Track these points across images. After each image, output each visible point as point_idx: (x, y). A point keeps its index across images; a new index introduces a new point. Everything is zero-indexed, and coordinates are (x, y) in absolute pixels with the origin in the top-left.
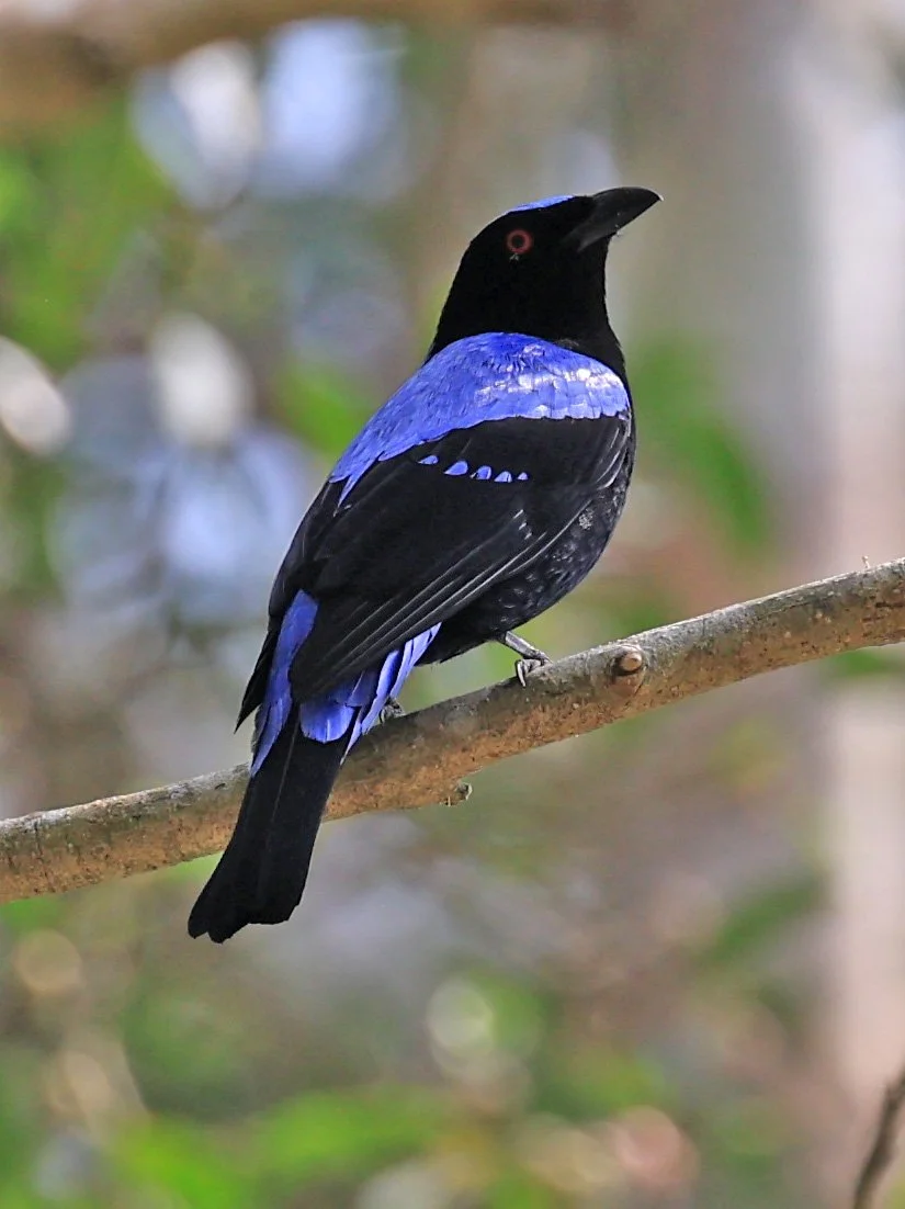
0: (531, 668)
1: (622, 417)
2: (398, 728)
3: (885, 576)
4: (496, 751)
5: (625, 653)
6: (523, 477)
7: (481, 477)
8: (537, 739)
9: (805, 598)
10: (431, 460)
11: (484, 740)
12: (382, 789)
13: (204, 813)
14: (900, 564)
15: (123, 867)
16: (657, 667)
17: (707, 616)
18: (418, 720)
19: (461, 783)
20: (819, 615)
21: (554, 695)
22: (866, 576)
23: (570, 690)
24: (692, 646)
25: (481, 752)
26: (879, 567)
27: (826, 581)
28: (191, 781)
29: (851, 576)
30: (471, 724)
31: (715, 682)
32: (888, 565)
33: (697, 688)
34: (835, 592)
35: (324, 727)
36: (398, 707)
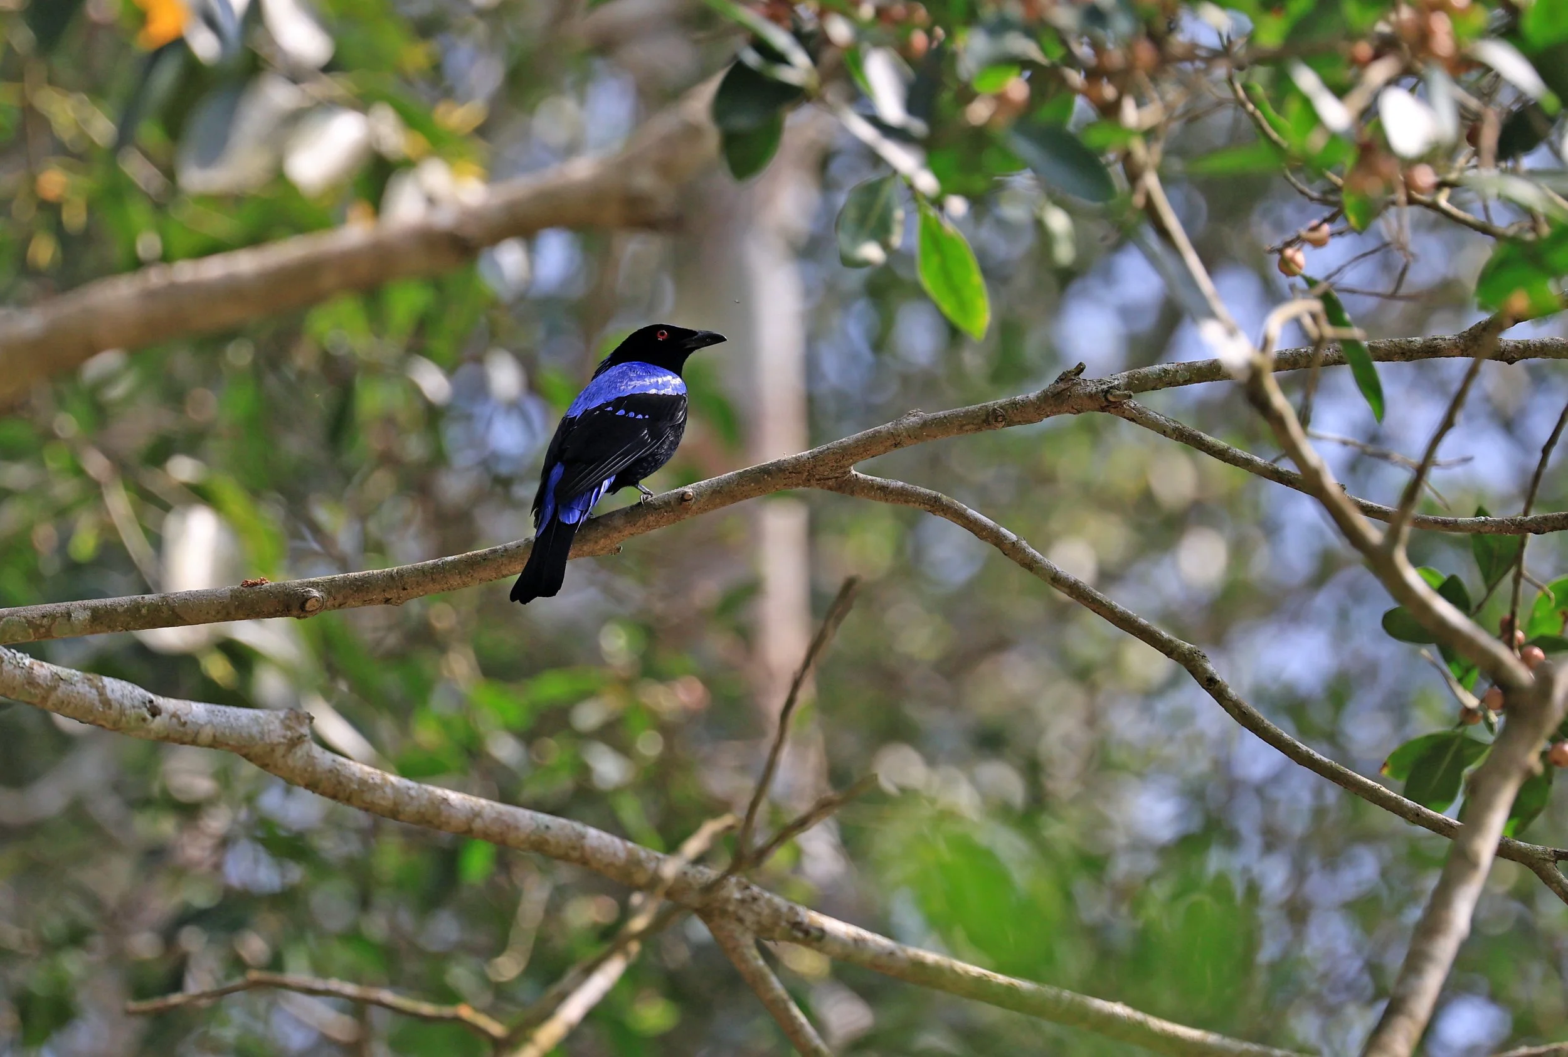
0: (647, 498)
1: (684, 395)
2: (593, 523)
3: (793, 461)
4: (632, 532)
5: (686, 492)
7: (630, 416)
8: (649, 527)
9: (762, 469)
10: (610, 408)
11: (627, 528)
12: (585, 548)
13: (512, 557)
14: (799, 456)
15: (478, 580)
16: (699, 498)
17: (720, 477)
18: (602, 519)
19: (618, 546)
20: (766, 477)
21: (656, 509)
22: (785, 460)
23: (663, 508)
24: (713, 489)
25: (626, 533)
26: (790, 457)
27: (768, 463)
28: (506, 545)
29: (779, 461)
30: (622, 521)
31: (723, 504)
32: (794, 456)
33: (715, 507)
34: (772, 467)
35: (569, 517)
36: (594, 515)
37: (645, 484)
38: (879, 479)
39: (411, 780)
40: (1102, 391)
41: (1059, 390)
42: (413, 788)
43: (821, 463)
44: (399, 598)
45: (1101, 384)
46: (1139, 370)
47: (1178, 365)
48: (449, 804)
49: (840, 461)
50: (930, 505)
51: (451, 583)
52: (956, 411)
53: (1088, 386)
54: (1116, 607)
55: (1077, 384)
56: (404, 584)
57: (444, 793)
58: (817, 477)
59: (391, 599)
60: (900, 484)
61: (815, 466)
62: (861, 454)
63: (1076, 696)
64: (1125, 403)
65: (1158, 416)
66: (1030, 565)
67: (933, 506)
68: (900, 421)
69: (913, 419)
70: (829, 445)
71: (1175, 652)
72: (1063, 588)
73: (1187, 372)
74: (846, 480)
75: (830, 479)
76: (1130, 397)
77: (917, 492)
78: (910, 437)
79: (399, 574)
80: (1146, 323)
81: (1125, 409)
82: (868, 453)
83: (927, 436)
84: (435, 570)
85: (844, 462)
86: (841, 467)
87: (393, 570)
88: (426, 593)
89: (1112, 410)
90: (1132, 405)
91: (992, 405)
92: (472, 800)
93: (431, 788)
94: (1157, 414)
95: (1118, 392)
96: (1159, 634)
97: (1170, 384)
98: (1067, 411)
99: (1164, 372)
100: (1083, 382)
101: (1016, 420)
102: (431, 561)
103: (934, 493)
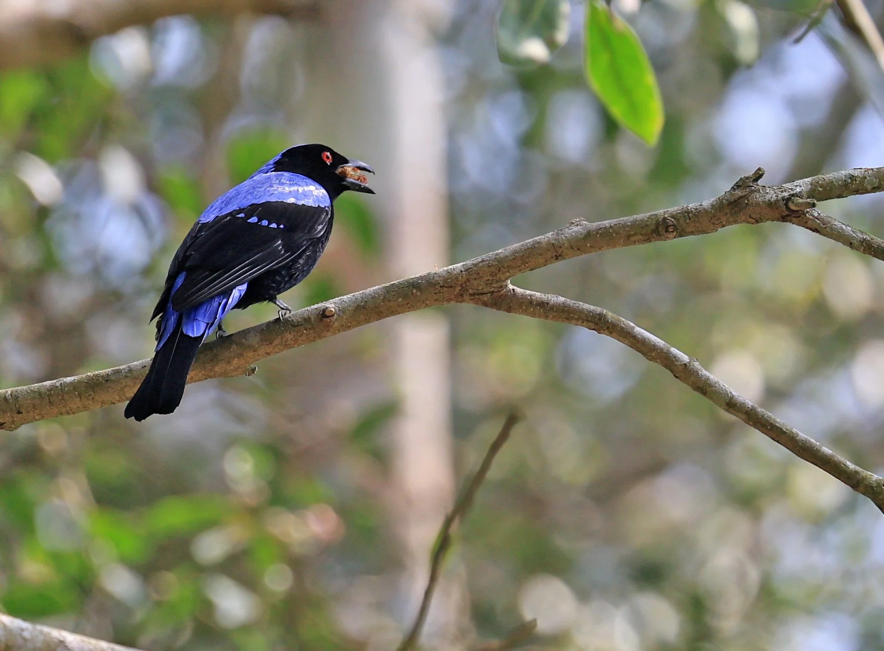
0: (285, 314)
1: (326, 208)
2: (225, 341)
3: (444, 274)
4: (269, 352)
5: (327, 308)
6: (282, 226)
7: (263, 224)
8: (287, 346)
9: (408, 283)
10: (242, 215)
11: (263, 347)
12: (217, 369)
13: (137, 379)
14: (451, 269)
15: (100, 403)
16: (341, 314)
17: (364, 291)
18: (233, 338)
19: (252, 366)
20: (415, 291)
21: (295, 326)
22: (435, 273)
23: (301, 325)
24: (357, 305)
25: (262, 351)
26: (442, 270)
27: (417, 276)
28: (131, 364)
29: (429, 274)
30: (257, 339)
31: (367, 321)
32: (445, 268)
33: (359, 324)
34: (422, 281)
35: (193, 330)
36: (224, 332)
37: (283, 299)
38: (538, 294)
39: (25, 620)
40: (783, 198)
41: (736, 197)
42: (27, 629)
43: (475, 276)
44: (13, 422)
45: (782, 192)
46: (823, 176)
47: (865, 171)
48: (66, 646)
49: (496, 274)
50: (595, 323)
51: (70, 406)
52: (623, 220)
53: (767, 193)
54: (798, 435)
55: (756, 191)
56: (20, 408)
57: (61, 635)
58: (471, 291)
59: (4, 423)
60: (562, 299)
61: (468, 280)
62: (519, 266)
63: (741, 525)
64: (808, 212)
65: (844, 227)
66: (704, 388)
67: (597, 324)
68: (561, 230)
69: (575, 229)
70: (483, 257)
71: (861, 485)
72: (740, 415)
73: (876, 178)
74: (502, 295)
75: (484, 294)
76: (814, 205)
77: (580, 308)
78: (572, 248)
79: (13, 395)
80: (817, 116)
81: (808, 218)
82: (527, 265)
83: (591, 247)
84: (52, 392)
85: (501, 276)
86: (497, 282)
87: (7, 392)
88: (43, 417)
89: (794, 219)
90: (816, 215)
91: (662, 214)
92: (90, 643)
93: (46, 629)
94: (843, 224)
95: (801, 201)
96: (843, 464)
97: (857, 192)
98: (744, 221)
99: (851, 178)
100: (762, 189)
101: (689, 230)
102: (48, 382)
103: (598, 310)
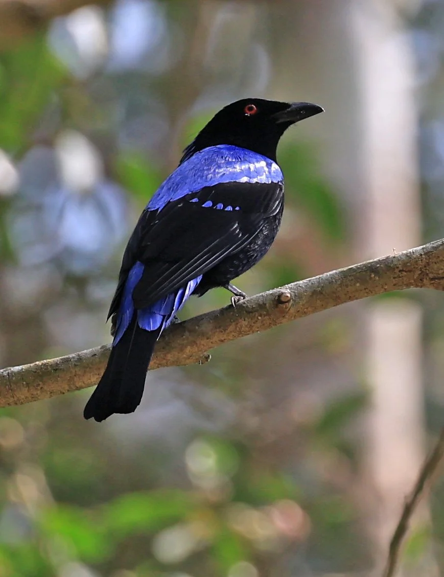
0: (238, 300)
1: (280, 183)
2: (178, 328)
3: (404, 258)
4: (223, 339)
5: (282, 293)
7: (218, 208)
8: (241, 333)
9: (366, 268)
10: (195, 200)
11: (216, 334)
12: (169, 356)
13: (87, 368)
14: (410, 252)
15: (49, 393)
16: (298, 300)
17: (321, 276)
18: (186, 325)
19: (206, 354)
20: (373, 276)
21: (249, 312)
22: (394, 257)
23: (257, 311)
24: (313, 290)
25: (215, 339)
26: (401, 254)
28: (81, 353)
29: (388, 258)
30: (210, 326)
31: (325, 306)
32: (405, 252)
33: (316, 310)
34: (380, 265)
35: (149, 324)
36: (177, 319)
37: (236, 284)
43: (435, 260)
51: (18, 396)
58: (431, 276)
61: (428, 264)
